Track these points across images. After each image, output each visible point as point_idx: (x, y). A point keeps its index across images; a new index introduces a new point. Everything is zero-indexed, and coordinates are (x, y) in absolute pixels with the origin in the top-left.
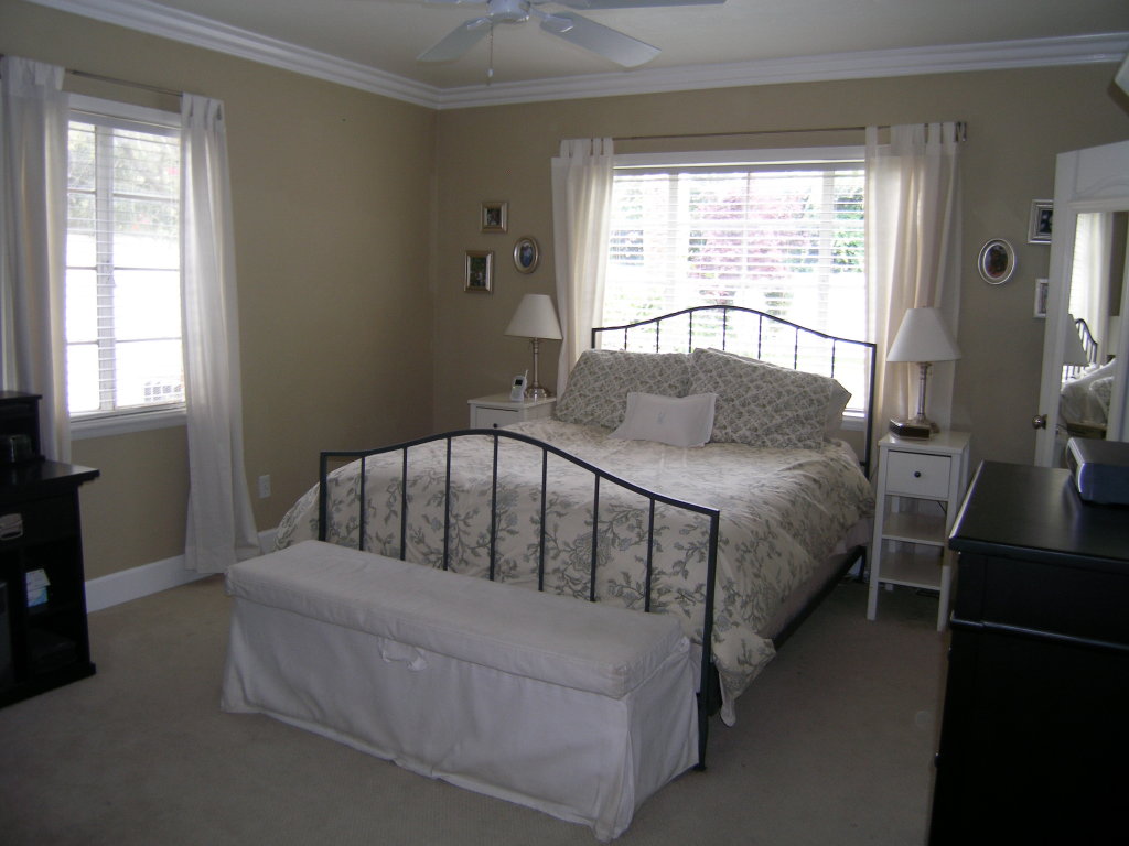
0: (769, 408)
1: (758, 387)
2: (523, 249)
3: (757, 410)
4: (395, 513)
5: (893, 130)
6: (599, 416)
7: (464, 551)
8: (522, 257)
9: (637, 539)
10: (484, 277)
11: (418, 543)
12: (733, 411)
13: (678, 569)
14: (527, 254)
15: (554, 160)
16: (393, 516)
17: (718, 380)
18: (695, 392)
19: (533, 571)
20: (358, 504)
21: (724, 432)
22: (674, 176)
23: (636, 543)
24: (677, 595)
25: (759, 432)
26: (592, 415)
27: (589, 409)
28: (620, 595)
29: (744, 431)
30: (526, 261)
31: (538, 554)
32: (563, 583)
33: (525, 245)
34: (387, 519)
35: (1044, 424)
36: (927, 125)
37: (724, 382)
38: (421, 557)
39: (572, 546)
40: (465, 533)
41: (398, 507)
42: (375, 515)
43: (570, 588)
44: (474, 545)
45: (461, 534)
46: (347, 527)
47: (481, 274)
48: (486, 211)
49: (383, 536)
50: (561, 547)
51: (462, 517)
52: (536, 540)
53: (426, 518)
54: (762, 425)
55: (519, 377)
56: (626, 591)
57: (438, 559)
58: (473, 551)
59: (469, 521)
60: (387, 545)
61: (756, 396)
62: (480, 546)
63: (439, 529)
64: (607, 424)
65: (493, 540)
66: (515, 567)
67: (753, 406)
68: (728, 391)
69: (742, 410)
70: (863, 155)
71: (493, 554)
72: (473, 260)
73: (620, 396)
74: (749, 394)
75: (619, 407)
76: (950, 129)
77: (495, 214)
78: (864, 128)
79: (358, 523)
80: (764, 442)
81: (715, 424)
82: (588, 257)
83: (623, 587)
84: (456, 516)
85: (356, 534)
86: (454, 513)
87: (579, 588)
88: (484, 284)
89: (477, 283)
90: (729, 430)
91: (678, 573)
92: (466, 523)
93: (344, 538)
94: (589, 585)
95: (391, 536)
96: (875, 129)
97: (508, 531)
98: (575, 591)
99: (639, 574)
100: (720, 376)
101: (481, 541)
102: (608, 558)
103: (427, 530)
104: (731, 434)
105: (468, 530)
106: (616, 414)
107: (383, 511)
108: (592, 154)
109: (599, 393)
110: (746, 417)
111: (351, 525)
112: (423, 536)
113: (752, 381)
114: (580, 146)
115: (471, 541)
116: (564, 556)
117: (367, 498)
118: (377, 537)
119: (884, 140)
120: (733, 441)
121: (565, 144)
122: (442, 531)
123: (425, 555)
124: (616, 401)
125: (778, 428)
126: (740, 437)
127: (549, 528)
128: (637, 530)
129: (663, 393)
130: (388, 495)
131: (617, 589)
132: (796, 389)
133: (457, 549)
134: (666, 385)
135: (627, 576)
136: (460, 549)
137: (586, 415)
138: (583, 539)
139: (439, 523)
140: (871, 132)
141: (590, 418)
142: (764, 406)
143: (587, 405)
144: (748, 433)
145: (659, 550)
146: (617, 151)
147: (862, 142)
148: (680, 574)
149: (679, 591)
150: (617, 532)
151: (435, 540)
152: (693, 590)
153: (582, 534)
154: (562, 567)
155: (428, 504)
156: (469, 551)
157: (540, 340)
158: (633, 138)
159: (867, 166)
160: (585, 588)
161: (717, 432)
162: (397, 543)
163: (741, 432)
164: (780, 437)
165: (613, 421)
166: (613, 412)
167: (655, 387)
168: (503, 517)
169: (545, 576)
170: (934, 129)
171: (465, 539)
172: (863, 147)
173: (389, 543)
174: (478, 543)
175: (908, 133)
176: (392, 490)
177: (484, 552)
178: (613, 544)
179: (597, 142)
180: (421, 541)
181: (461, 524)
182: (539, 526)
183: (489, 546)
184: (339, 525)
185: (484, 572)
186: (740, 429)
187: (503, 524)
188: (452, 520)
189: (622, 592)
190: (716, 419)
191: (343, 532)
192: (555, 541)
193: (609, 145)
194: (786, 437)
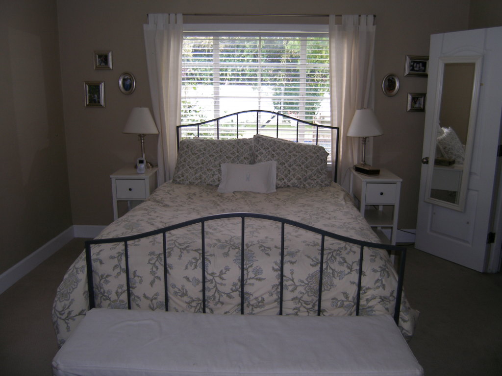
0: (303, 166)
1: (294, 155)
2: (124, 80)
3: (297, 168)
4: (159, 278)
5: (343, 17)
6: (205, 179)
7: (220, 296)
8: (124, 84)
9: (349, 271)
10: (99, 97)
11: (182, 296)
12: (285, 170)
13: (379, 284)
14: (128, 82)
15: (145, 26)
16: (157, 280)
17: (274, 153)
18: (260, 161)
19: (275, 301)
20: (124, 275)
21: (283, 182)
22: (216, 38)
23: (349, 273)
24: (380, 300)
25: (302, 180)
26: (201, 179)
27: (198, 175)
28: (342, 306)
29: (294, 180)
30: (128, 87)
31: (279, 290)
32: (299, 305)
33: (126, 77)
34: (152, 283)
35: (427, 162)
36: (360, 16)
37: (277, 154)
38: (185, 305)
39: (306, 282)
40: (221, 284)
41: (161, 272)
42: (141, 282)
43: (305, 307)
44: (229, 291)
45: (218, 285)
46: (117, 293)
47: (96, 96)
48: (97, 56)
49: (150, 295)
50: (297, 283)
51: (218, 274)
52: (277, 282)
53: (187, 278)
54: (303, 176)
55: (141, 159)
56: (346, 303)
57: (198, 304)
58: (229, 296)
59: (224, 276)
60: (154, 301)
61: (295, 160)
62: (233, 291)
63: (198, 284)
64: (211, 183)
65: (242, 285)
66: (263, 300)
67: (294, 166)
68: (280, 159)
69: (290, 169)
70: (328, 30)
71: (242, 294)
72: (90, 87)
73: (216, 166)
74: (292, 160)
75: (217, 173)
76: (371, 18)
77: (105, 59)
78: (328, 16)
79: (125, 288)
80: (304, 185)
81: (277, 178)
82: (171, 84)
83: (343, 301)
84: (212, 274)
85: (124, 296)
86: (210, 272)
87: (310, 306)
88: (99, 102)
89: (94, 101)
90: (285, 180)
91: (379, 287)
92: (222, 279)
93: (115, 301)
94: (317, 303)
95: (157, 294)
96: (334, 16)
97: (257, 279)
98: (307, 309)
99: (352, 291)
100: (274, 151)
101: (234, 288)
102: (332, 285)
103: (189, 286)
104: (287, 182)
105: (224, 282)
106: (216, 177)
107: (148, 278)
108: (169, 23)
109: (202, 165)
110: (292, 173)
111: (120, 291)
112: (187, 292)
113: (290, 152)
114: (161, 18)
115: (227, 289)
116: (301, 289)
117: (131, 270)
118: (145, 296)
119: (338, 22)
120: (288, 186)
121: (151, 17)
122: (201, 285)
123: (189, 303)
124: (214, 170)
125: (310, 177)
126: (292, 184)
127: (287, 272)
128: (345, 264)
129: (241, 162)
130: (151, 266)
131: (339, 303)
132: (313, 155)
133: (214, 296)
134: (242, 158)
135: (346, 294)
136: (217, 295)
137: (197, 179)
138: (312, 276)
139: (198, 280)
140: (332, 18)
141: (200, 180)
142: (300, 165)
143: (196, 173)
144: (296, 181)
145: (364, 275)
146: (185, 22)
147: (327, 23)
148: (381, 288)
149: (381, 297)
150: (333, 268)
151: (195, 292)
152: (389, 296)
153: (311, 273)
154: (299, 296)
155: (186, 268)
156: (225, 296)
157: (144, 135)
158: (196, 14)
159: (330, 36)
160: (314, 306)
161: (279, 182)
162: (162, 298)
163: (292, 181)
164: (312, 182)
165: (214, 181)
166: (213, 176)
167: (236, 160)
168: (250, 270)
169: (283, 302)
170: (363, 18)
171: (220, 288)
172: (328, 26)
173: (155, 299)
174: (232, 290)
175: (350, 20)
176: (153, 262)
177: (236, 295)
178: (334, 276)
179: (173, 16)
180: (185, 294)
181: (218, 280)
182: (280, 272)
183: (240, 290)
184: (109, 292)
185: (236, 307)
186: (292, 179)
187: (251, 275)
188: (208, 277)
189: (343, 304)
190: (277, 175)
191: (113, 297)
192: (292, 280)
193: (180, 17)
194: (315, 181)
